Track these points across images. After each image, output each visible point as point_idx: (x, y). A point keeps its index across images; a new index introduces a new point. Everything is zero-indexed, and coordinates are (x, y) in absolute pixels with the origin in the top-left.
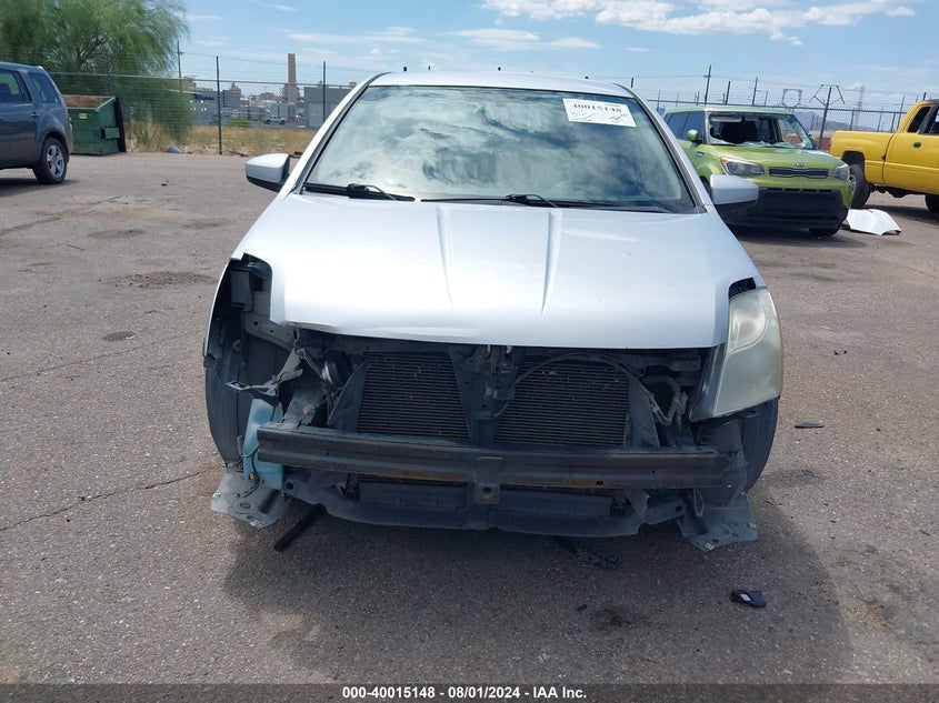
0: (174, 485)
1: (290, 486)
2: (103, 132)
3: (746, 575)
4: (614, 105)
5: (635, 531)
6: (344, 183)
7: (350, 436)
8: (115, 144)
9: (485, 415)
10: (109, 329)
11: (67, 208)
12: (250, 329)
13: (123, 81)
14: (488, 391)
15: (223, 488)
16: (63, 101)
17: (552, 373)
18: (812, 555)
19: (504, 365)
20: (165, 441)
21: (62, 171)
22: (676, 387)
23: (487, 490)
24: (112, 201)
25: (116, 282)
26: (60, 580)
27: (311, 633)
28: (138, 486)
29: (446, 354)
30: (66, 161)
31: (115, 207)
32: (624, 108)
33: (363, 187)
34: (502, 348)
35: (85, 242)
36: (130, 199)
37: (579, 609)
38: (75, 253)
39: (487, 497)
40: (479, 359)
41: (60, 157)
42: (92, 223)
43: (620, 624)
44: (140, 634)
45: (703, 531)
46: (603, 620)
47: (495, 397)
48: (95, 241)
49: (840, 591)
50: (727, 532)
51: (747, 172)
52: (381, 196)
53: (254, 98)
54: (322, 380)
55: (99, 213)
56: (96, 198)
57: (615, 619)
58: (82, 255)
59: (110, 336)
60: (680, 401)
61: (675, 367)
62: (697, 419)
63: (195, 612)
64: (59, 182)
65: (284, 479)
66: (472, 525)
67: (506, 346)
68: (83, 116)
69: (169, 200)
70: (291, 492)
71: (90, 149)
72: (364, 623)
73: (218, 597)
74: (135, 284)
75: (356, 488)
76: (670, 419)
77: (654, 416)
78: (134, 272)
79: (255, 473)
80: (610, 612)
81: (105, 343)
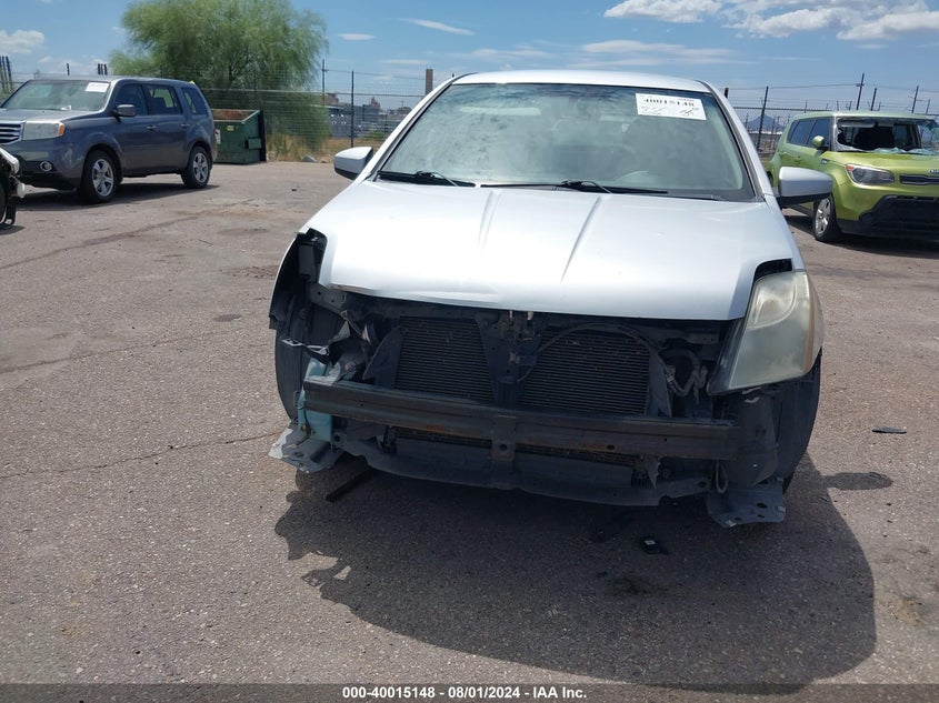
0: (250, 442)
1: (337, 438)
2: (247, 143)
3: (779, 561)
4: (688, 100)
5: (655, 502)
6: (412, 171)
7: (383, 390)
8: (257, 154)
9: (508, 380)
10: (220, 311)
11: (205, 209)
12: (314, 298)
13: (267, 96)
14: (512, 357)
15: (282, 440)
16: (210, 113)
17: (575, 343)
18: (858, 550)
19: (527, 332)
20: (250, 407)
21: (205, 176)
22: (696, 361)
23: (503, 447)
24: (245, 203)
25: (234, 272)
26: (141, 509)
27: (343, 572)
28: (219, 441)
29: (473, 321)
30: (210, 167)
31: (246, 209)
32: (698, 102)
33: (430, 174)
34: (523, 314)
35: (215, 238)
36: (260, 202)
37: (599, 576)
38: (204, 247)
39: (504, 453)
40: (503, 326)
41: (205, 164)
42: (225, 222)
43: (636, 592)
44: (198, 557)
45: (728, 509)
46: (619, 587)
47: (518, 362)
48: (223, 237)
49: (879, 585)
50: (752, 512)
51: (876, 178)
52: (444, 182)
53: (392, 112)
54: (362, 340)
55: (231, 214)
56: (232, 201)
57: (633, 588)
58: (210, 249)
59: (221, 317)
60: (698, 376)
61: (693, 339)
62: (715, 392)
63: (247, 545)
64: (203, 186)
65: (333, 432)
66: (497, 485)
67: (527, 313)
68: (230, 128)
69: (296, 204)
70: (338, 445)
71: (235, 158)
72: (392, 566)
73: (269, 533)
74: (252, 275)
75: (393, 443)
76: (686, 391)
77: (668, 386)
78: (252, 265)
79: (307, 424)
80: (630, 581)
81: (214, 323)
